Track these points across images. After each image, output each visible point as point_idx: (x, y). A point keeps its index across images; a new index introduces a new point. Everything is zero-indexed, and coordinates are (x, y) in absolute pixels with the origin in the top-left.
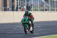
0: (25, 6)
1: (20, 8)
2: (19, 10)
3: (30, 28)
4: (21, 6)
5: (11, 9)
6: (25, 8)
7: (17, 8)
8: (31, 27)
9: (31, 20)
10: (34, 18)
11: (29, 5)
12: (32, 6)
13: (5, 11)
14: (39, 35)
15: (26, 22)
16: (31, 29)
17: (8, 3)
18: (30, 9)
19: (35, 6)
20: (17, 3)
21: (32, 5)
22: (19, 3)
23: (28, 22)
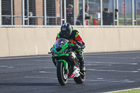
0: (99, 14)
1: (87, 18)
2: (84, 22)
3: (72, 70)
4: (90, 13)
5: (65, 20)
6: (99, 17)
7: (80, 18)
8: (75, 67)
9: (75, 49)
10: (84, 44)
11: (109, 11)
12: (117, 13)
13: (50, 24)
14: (135, 83)
15: (63, 54)
16: (77, 72)
17: (58, 6)
18: (112, 21)
19: (123, 13)
20: (81, 5)
21: (116, 10)
22: (86, 6)
23: (67, 55)
